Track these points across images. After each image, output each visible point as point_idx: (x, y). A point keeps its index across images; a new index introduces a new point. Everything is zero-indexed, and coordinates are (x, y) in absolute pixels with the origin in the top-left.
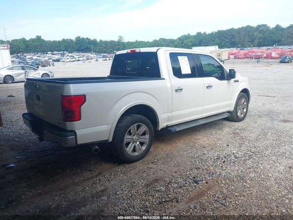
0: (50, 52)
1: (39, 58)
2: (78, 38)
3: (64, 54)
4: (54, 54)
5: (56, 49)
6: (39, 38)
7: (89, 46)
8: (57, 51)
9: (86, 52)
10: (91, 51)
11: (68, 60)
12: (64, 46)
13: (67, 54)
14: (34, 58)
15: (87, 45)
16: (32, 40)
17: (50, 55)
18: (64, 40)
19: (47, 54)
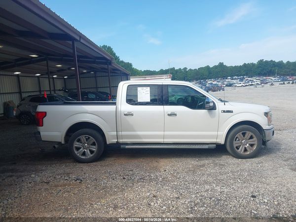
0: (229, 78)
1: (218, 83)
2: (261, 62)
3: (244, 78)
4: (233, 79)
5: (237, 74)
6: (221, 64)
7: (273, 69)
8: (237, 76)
9: (269, 76)
10: (275, 75)
11: (240, 85)
12: (245, 71)
13: (246, 79)
14: (214, 83)
15: (270, 68)
16: (215, 67)
17: (230, 80)
18: (245, 65)
19: (227, 79)
